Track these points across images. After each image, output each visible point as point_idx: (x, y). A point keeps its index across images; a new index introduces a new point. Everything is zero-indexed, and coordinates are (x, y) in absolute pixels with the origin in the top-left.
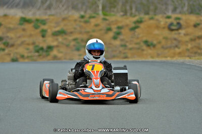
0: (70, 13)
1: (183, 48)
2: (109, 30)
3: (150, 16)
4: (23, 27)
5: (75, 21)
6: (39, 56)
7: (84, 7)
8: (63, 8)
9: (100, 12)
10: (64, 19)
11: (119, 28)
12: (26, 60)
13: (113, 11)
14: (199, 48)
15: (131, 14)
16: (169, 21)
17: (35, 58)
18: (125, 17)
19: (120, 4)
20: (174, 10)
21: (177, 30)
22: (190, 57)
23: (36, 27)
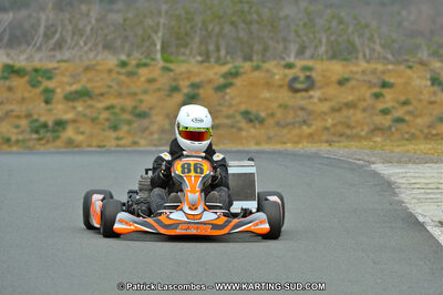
0: (99, 57)
1: (317, 125)
2: (175, 89)
3: (255, 64)
4: (7, 83)
5: (110, 71)
6: (40, 139)
7: (127, 46)
8: (86, 48)
9: (159, 56)
10: (87, 69)
11: (194, 86)
12: (15, 149)
13: (184, 54)
14: (348, 126)
15: (218, 60)
16: (290, 73)
17: (31, 143)
18: (206, 64)
19: (197, 39)
20: (301, 52)
21: (306, 90)
22: (329, 143)
23: (34, 84)
